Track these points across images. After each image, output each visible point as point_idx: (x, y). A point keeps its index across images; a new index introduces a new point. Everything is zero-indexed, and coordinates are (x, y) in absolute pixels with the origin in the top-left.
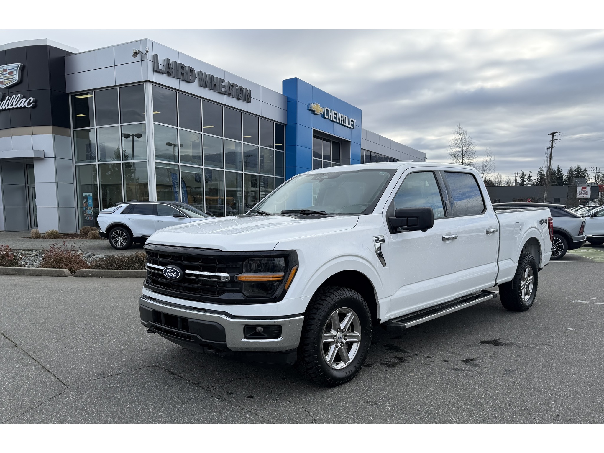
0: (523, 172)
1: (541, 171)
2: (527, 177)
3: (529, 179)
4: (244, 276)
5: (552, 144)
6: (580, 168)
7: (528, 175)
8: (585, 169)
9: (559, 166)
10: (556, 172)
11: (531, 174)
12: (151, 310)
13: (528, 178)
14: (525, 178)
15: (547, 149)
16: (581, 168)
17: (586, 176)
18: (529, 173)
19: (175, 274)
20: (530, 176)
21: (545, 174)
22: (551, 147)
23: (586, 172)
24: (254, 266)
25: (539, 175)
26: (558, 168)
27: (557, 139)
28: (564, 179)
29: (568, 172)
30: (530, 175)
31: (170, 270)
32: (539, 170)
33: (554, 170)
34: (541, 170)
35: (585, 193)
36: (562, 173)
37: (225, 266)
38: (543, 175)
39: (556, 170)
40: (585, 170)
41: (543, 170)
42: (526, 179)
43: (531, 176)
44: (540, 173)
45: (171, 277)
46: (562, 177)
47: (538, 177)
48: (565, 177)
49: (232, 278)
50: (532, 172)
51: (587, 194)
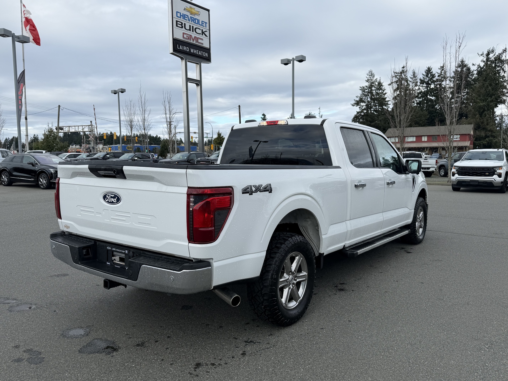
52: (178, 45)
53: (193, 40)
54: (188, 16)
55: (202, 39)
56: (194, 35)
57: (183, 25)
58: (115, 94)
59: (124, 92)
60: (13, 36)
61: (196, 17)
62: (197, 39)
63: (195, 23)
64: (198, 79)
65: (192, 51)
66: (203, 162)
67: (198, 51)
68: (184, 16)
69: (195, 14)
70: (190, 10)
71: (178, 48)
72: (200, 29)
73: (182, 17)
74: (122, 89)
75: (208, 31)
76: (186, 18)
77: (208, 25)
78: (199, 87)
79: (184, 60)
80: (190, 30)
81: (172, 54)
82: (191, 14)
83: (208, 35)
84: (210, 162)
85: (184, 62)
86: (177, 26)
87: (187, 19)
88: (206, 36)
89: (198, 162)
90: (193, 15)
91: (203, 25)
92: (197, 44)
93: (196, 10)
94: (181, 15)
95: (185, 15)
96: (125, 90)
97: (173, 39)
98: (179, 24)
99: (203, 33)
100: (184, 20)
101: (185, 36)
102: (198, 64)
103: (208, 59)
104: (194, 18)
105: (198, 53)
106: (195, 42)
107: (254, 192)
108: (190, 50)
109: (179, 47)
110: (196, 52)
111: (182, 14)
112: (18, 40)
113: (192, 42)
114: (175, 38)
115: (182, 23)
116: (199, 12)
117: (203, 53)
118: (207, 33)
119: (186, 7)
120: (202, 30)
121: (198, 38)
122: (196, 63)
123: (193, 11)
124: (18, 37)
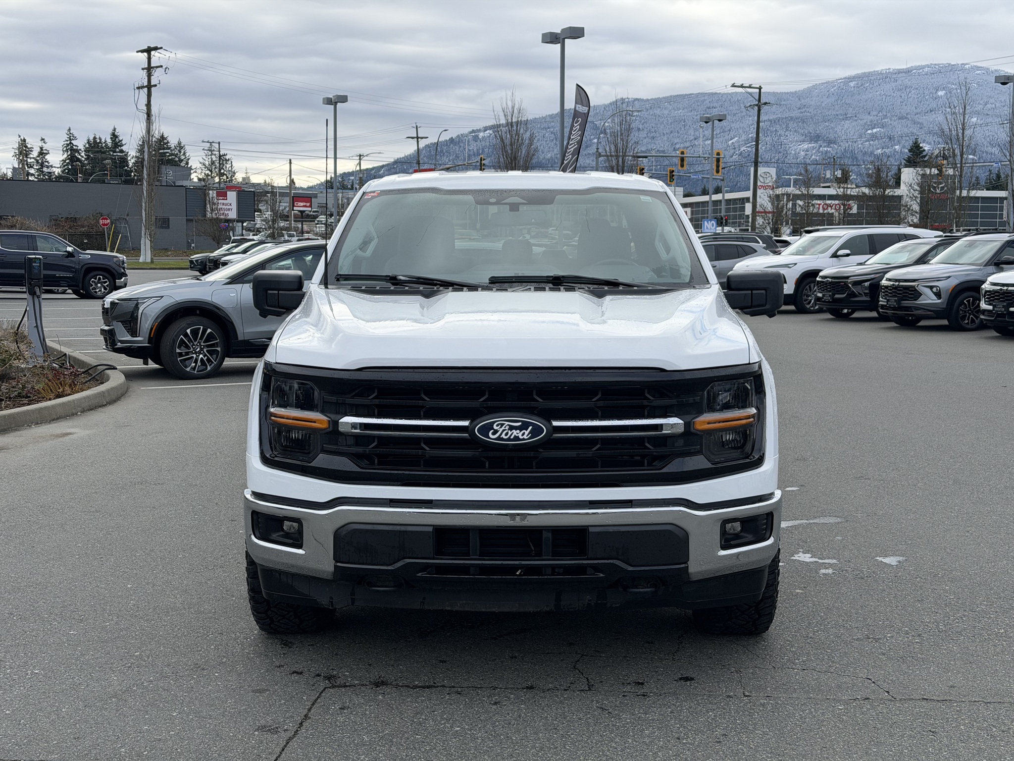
0: (24, 140)
1: (70, 140)
2: (35, 154)
3: (40, 161)
4: (706, 420)
5: (149, 76)
6: (166, 139)
7: (39, 149)
8: (179, 143)
9: (115, 130)
10: (110, 145)
11: (45, 147)
12: (431, 529)
13: (38, 156)
14: (31, 158)
15: (138, 88)
16: (169, 139)
17: (182, 160)
18: (41, 144)
19: (527, 432)
20: (42, 153)
21: (83, 150)
22: (146, 84)
23: (182, 151)
24: (724, 397)
25: (67, 151)
26: (114, 136)
27: (162, 66)
28: (131, 165)
29: (139, 148)
30: (41, 148)
31: (507, 423)
32: (66, 137)
33: (103, 141)
34: (71, 137)
35: (225, 207)
36: (124, 148)
37: (674, 401)
38: (77, 151)
39: (109, 141)
40: (180, 146)
41: (75, 138)
42: (33, 160)
43: (47, 154)
44: (68, 145)
45: (509, 439)
46: (124, 160)
47: (65, 156)
48: (133, 161)
49: (687, 425)
50: (46, 140)
51: (229, 209)
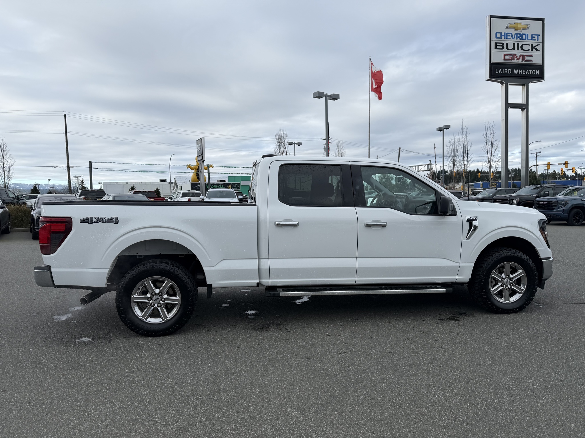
52: (496, 69)
53: (518, 60)
54: (511, 34)
55: (532, 56)
56: (518, 53)
57: (505, 46)
58: (440, 131)
59: (449, 128)
60: (326, 96)
61: (524, 32)
62: (523, 57)
63: (522, 39)
64: (524, 103)
65: (516, 72)
66: (499, 199)
67: (524, 71)
68: (506, 36)
69: (522, 29)
70: (515, 26)
71: (496, 73)
72: (529, 45)
73: (503, 37)
74: (446, 125)
75: (541, 44)
76: (508, 37)
77: (541, 38)
78: (525, 112)
79: (505, 84)
80: (514, 49)
81: (488, 80)
82: (517, 30)
83: (541, 50)
84: (508, 199)
85: (504, 86)
86: (496, 48)
87: (510, 37)
88: (537, 50)
89: (494, 199)
90: (519, 30)
91: (533, 38)
92: (524, 62)
93: (523, 24)
94: (501, 35)
95: (507, 33)
96: (450, 126)
97: (490, 64)
98: (498, 46)
99: (533, 48)
100: (506, 39)
101: (507, 57)
102: (524, 85)
103: (540, 77)
104: (520, 34)
105: (524, 73)
106: (520, 61)
107: (94, 222)
108: (513, 72)
109: (498, 71)
110: (522, 72)
111: (503, 34)
112: (331, 98)
113: (516, 61)
114: (493, 62)
115: (503, 44)
116: (528, 25)
117: (532, 72)
118: (540, 48)
119: (509, 24)
120: (532, 45)
121: (525, 55)
122: (522, 85)
123: (518, 26)
124: (330, 96)
